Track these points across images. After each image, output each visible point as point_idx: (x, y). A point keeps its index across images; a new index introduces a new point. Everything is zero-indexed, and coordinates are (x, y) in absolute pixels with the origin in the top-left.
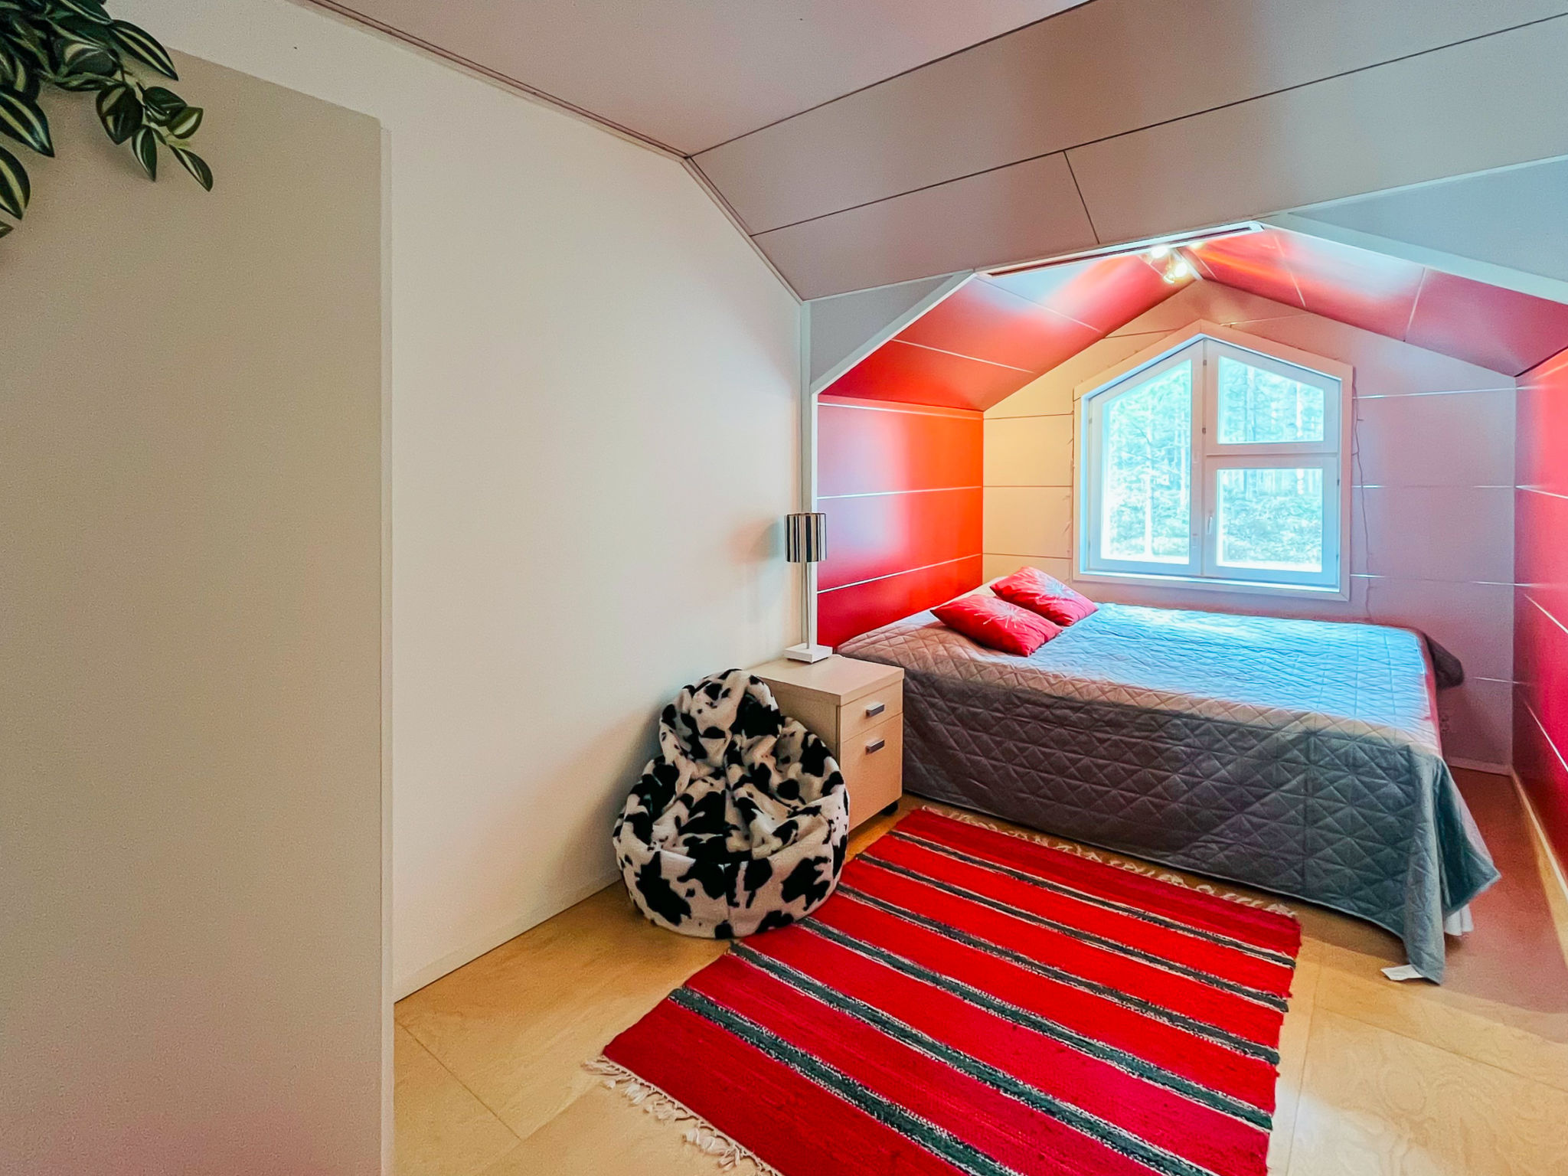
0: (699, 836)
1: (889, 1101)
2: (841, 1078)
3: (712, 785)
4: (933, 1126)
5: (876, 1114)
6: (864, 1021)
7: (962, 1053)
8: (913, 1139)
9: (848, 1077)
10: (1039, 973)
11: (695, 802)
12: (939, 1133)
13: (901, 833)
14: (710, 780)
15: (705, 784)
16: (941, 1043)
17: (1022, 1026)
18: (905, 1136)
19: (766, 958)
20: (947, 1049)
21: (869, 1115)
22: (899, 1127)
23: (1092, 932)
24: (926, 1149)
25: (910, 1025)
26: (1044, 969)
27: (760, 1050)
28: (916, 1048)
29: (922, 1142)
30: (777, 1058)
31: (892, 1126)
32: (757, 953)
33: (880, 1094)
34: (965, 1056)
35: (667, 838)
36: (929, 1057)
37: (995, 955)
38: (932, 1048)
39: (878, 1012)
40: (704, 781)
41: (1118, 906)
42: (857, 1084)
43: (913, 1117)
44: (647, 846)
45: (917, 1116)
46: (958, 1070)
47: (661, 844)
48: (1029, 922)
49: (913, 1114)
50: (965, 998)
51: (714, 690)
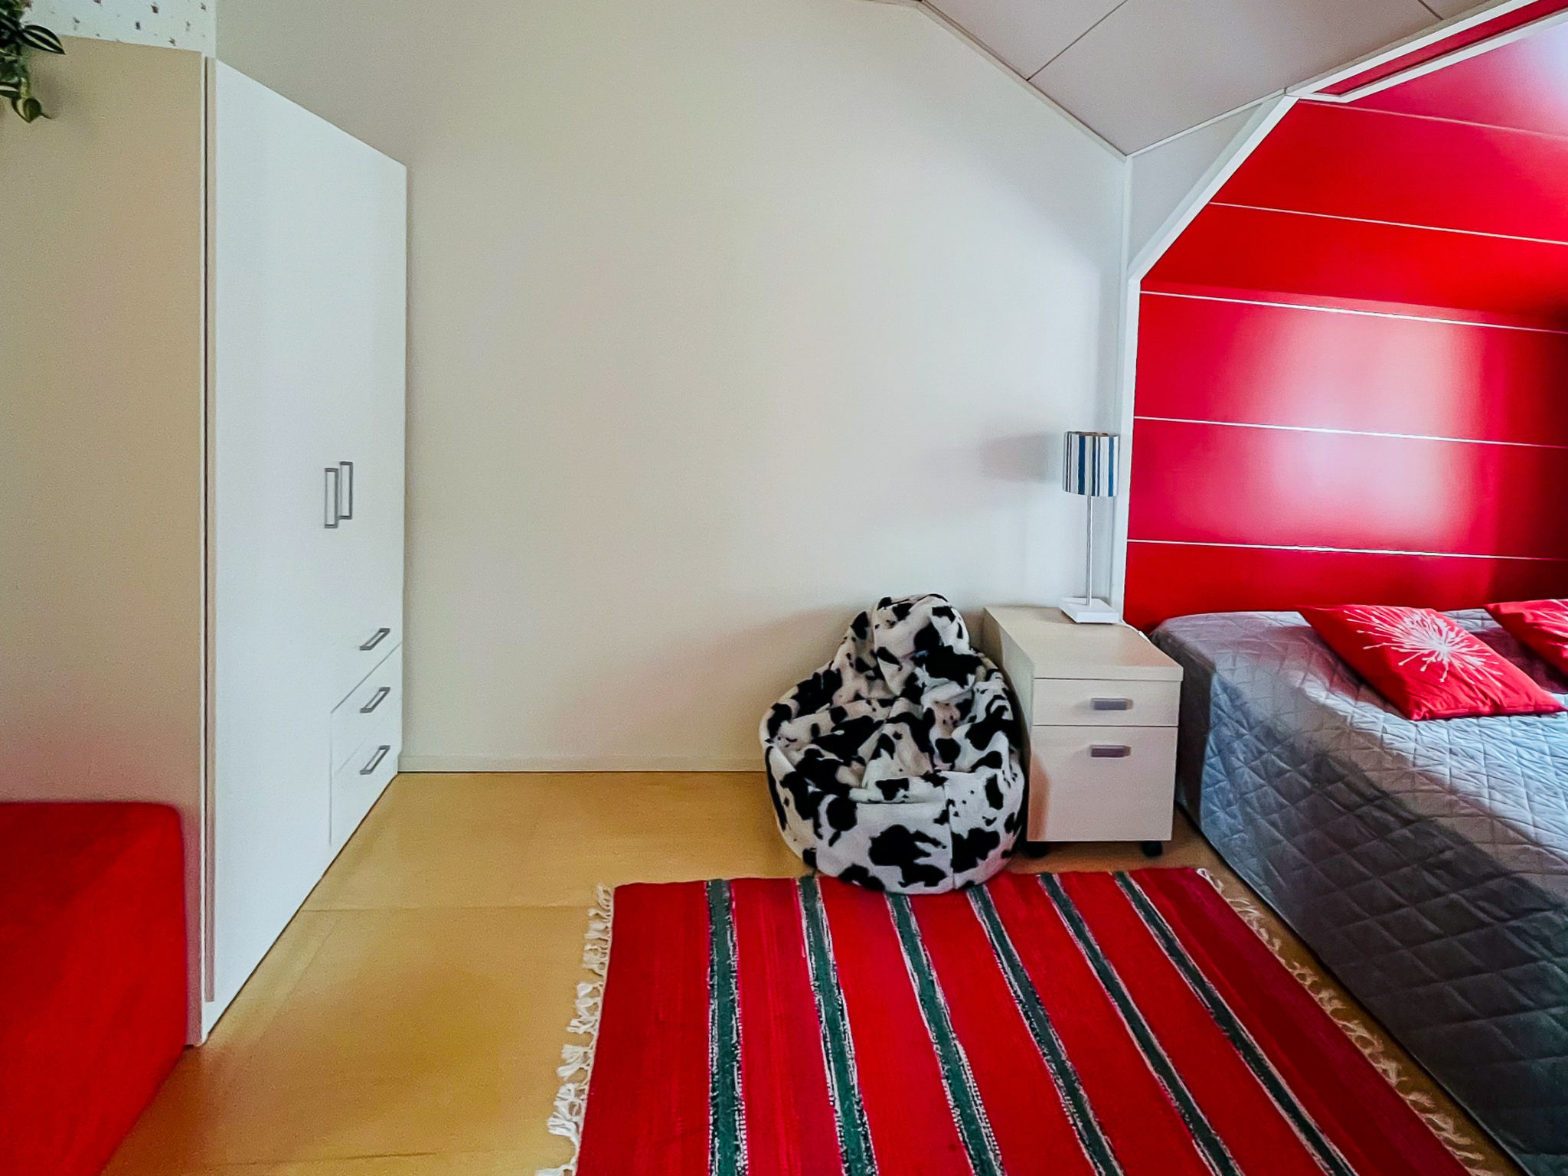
0: (823, 752)
1: (741, 1094)
2: (733, 1042)
3: (874, 710)
4: (744, 1147)
5: (715, 1094)
6: (821, 1017)
7: (865, 1118)
8: (713, 1140)
9: (739, 1047)
10: (1075, 1124)
11: (846, 719)
12: (738, 1158)
13: (1133, 882)
14: (876, 704)
15: (867, 705)
16: (859, 1093)
17: (966, 1153)
18: (711, 1132)
19: (820, 905)
20: (858, 1103)
21: (710, 1089)
22: (715, 1121)
23: (1225, 1143)
24: (710, 1158)
25: (856, 1054)
26: (1087, 1124)
27: (709, 969)
28: (831, 1078)
29: (716, 1150)
30: (712, 986)
31: (713, 1115)
32: (819, 895)
33: (742, 1083)
34: (863, 1124)
35: (795, 740)
36: (830, 1094)
37: (1052, 1068)
38: (845, 1090)
39: (843, 1019)
40: (869, 702)
41: (1327, 1149)
42: (738, 1058)
43: (740, 1125)
44: (769, 737)
45: (744, 1127)
46: (838, 1129)
47: (787, 742)
48: (1151, 1069)
49: (743, 1122)
50: (947, 1078)
51: (902, 610)
